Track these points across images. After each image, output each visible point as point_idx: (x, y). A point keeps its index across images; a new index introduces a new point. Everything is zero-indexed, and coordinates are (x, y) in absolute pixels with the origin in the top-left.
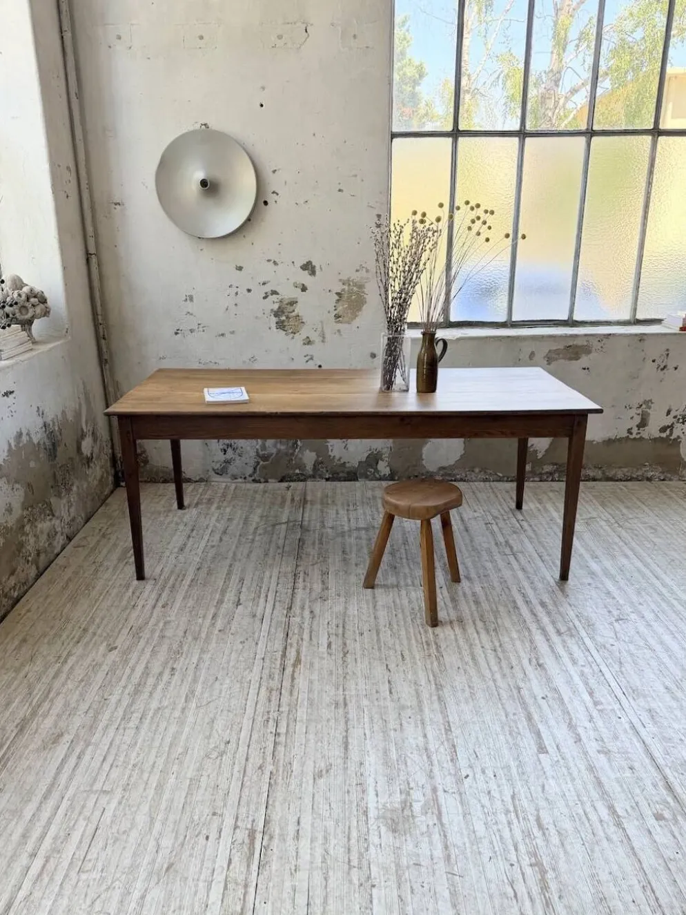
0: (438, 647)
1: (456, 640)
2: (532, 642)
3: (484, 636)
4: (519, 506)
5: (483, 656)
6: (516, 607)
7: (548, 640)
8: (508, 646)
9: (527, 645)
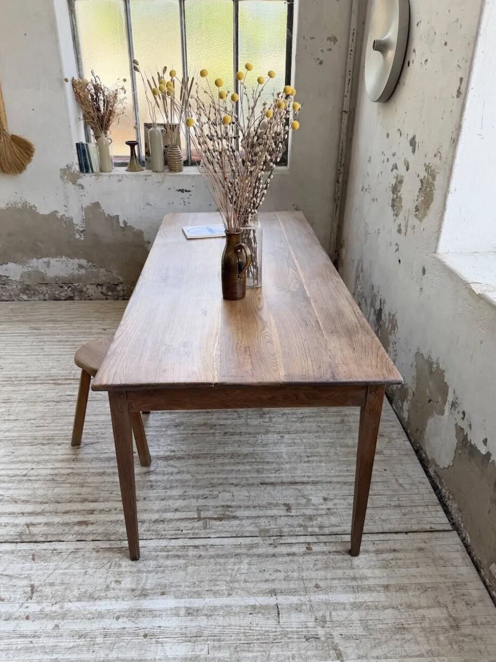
0: (44, 444)
1: (48, 455)
2: (26, 502)
3: (49, 471)
4: (354, 551)
5: (22, 467)
6: (84, 501)
7: (23, 514)
8: (27, 485)
9: (23, 498)
